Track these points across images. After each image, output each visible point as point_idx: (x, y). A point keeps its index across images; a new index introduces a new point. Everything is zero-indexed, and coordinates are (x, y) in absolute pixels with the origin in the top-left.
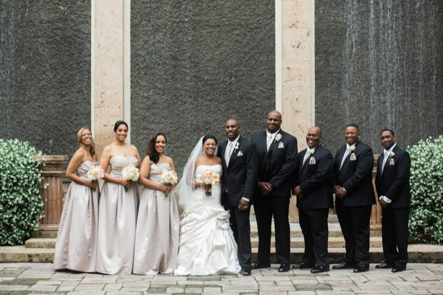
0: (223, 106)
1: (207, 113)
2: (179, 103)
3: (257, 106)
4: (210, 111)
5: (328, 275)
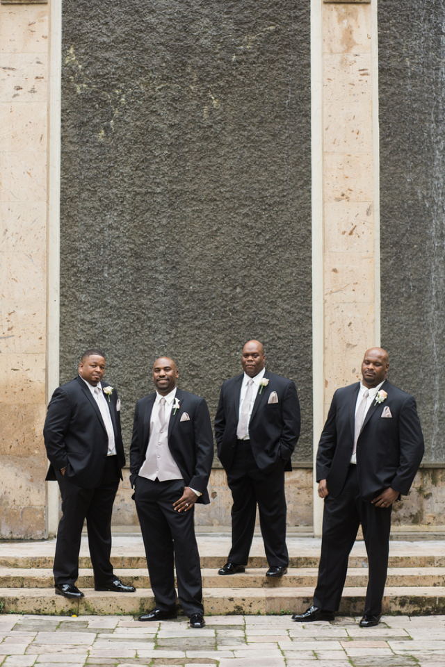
0: (220, 336)
1: (194, 349)
2: (146, 332)
3: (279, 338)
4: (199, 346)
5: (410, 638)
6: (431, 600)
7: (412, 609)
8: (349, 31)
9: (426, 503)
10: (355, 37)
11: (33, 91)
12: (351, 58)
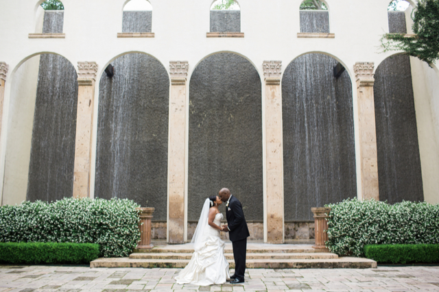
5: (302, 277)
6: (306, 264)
7: (300, 267)
8: (274, 93)
9: (296, 233)
10: (275, 94)
11: (181, 110)
12: (274, 100)
